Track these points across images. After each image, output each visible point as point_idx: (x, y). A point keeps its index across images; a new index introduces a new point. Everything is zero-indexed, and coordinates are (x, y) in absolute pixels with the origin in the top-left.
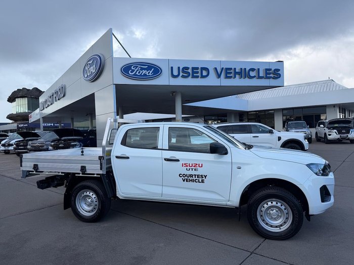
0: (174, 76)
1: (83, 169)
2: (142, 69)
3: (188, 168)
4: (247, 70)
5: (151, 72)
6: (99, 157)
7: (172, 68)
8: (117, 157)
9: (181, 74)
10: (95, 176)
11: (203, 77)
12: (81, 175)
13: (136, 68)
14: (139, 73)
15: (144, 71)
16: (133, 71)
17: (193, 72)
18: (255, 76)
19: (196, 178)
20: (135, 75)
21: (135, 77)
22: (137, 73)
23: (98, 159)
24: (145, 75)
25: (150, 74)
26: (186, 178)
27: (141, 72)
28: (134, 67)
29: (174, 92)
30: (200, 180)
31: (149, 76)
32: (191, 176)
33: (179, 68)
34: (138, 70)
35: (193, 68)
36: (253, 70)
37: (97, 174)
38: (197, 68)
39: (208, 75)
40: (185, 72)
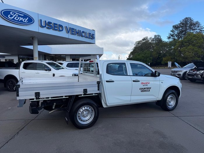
0: (42, 26)
1: (85, 91)
2: (19, 16)
3: (144, 84)
4: (81, 31)
5: (26, 20)
6: (97, 82)
7: (41, 20)
8: (107, 81)
9: (47, 26)
10: (94, 95)
11: (60, 31)
12: (83, 96)
13: (14, 14)
14: (17, 18)
15: (21, 19)
16: (11, 16)
17: (55, 27)
18: (84, 36)
19: (147, 89)
20: (13, 19)
21: (13, 21)
22: (15, 18)
23: (96, 84)
24: (22, 21)
25: (25, 21)
26: (143, 90)
27: (19, 18)
28: (12, 13)
29: (33, 37)
30: (148, 90)
31: (25, 22)
32: (145, 88)
33: (46, 21)
34: (15, 16)
35: (54, 24)
36: (83, 32)
37: (95, 94)
38: (57, 24)
39: (62, 30)
40: (49, 25)
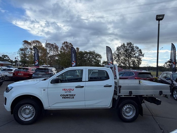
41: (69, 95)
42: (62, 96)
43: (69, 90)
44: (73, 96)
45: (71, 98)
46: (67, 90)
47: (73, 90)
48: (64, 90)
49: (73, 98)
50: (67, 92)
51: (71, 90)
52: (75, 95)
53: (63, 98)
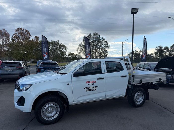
41: (92, 87)
42: (86, 89)
43: (92, 83)
44: (95, 88)
45: (94, 90)
46: (90, 82)
47: (95, 82)
48: (87, 83)
49: (95, 90)
50: (90, 84)
51: (94, 82)
52: (97, 87)
53: (86, 91)
